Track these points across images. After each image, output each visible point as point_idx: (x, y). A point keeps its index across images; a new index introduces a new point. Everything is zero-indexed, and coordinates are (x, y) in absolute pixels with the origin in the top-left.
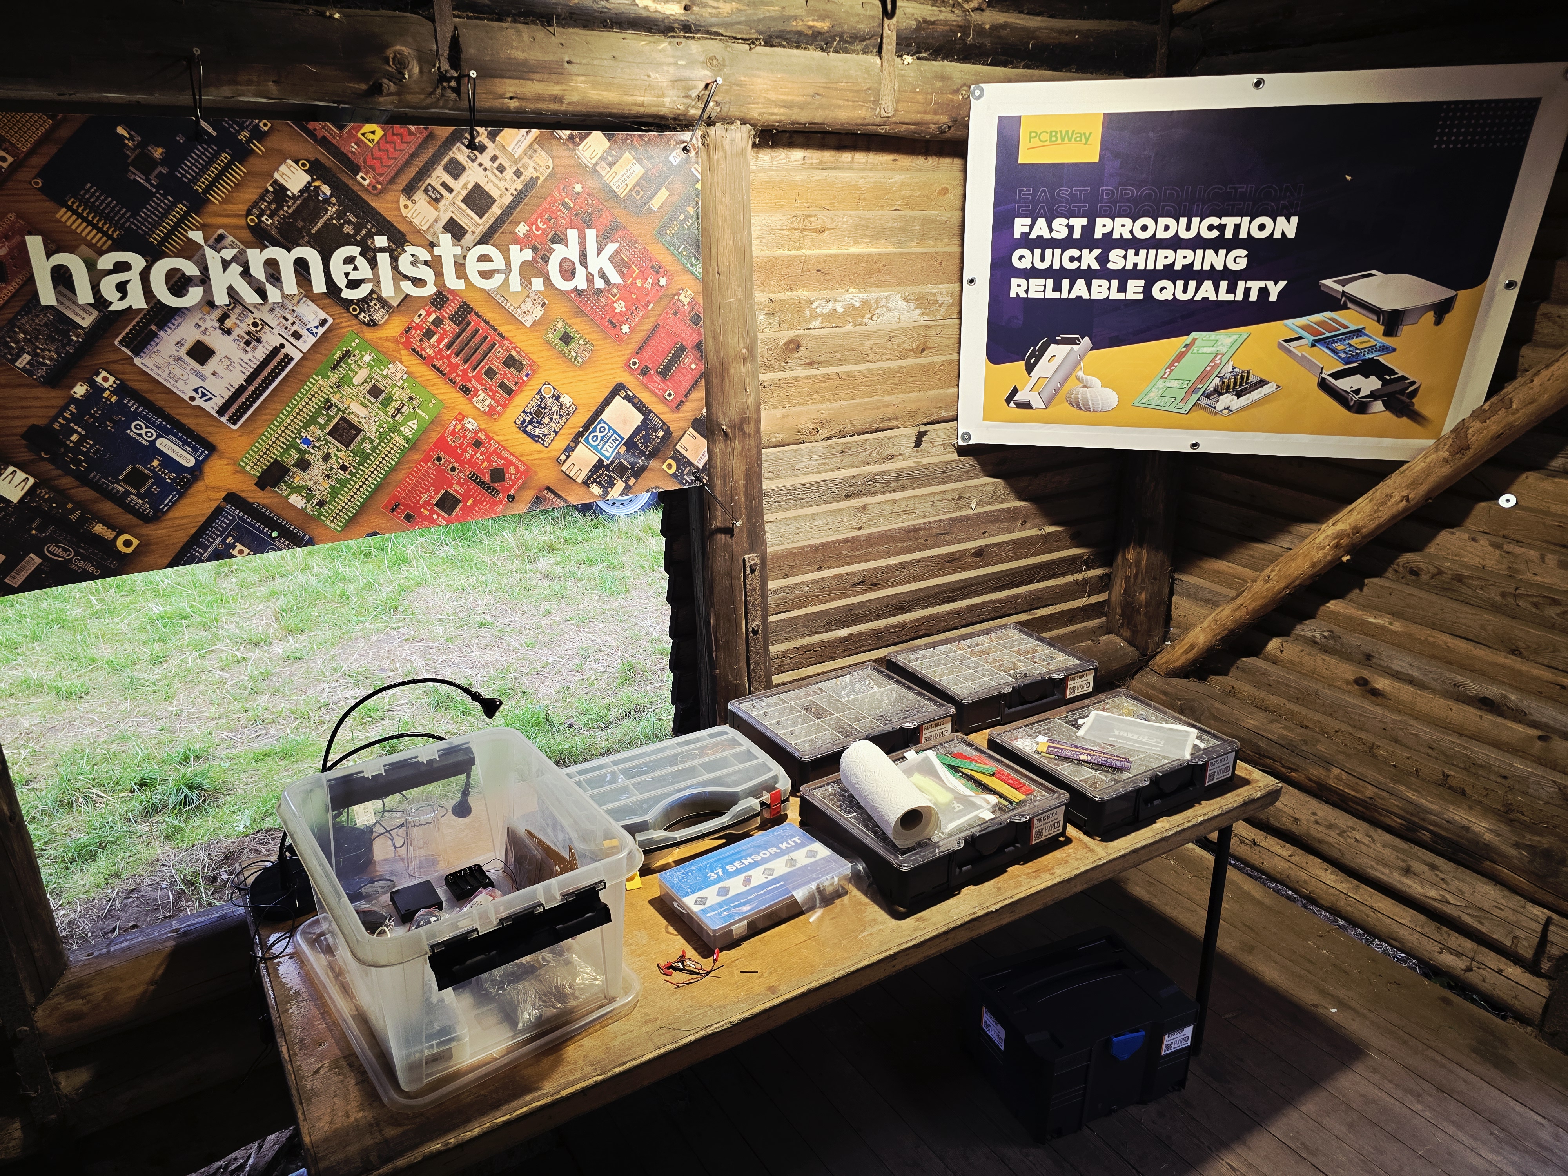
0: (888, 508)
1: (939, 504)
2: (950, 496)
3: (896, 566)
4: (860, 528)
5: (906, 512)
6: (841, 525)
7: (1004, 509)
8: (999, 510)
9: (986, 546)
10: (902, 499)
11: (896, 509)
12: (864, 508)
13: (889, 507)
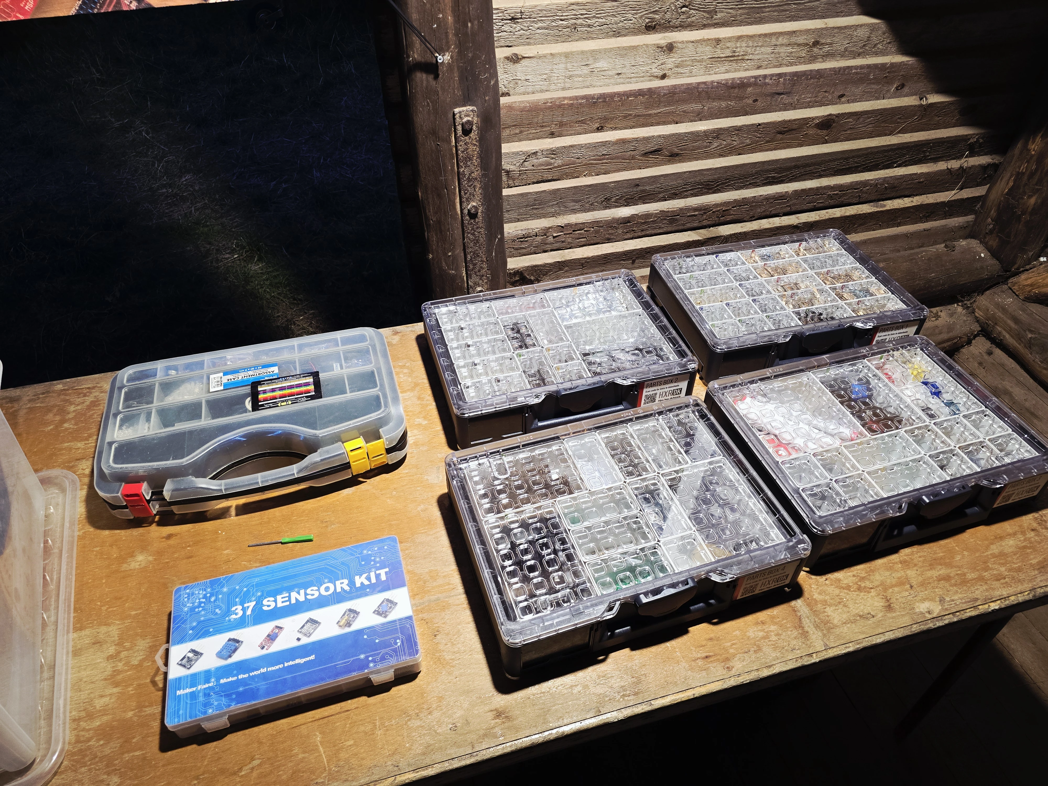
0: (707, 51)
1: (782, 50)
2: (801, 39)
3: (706, 134)
4: (663, 77)
5: (734, 58)
6: (635, 70)
7: (876, 66)
8: (869, 66)
9: (838, 116)
10: (730, 39)
11: (719, 53)
12: (670, 48)
13: (708, 48)
